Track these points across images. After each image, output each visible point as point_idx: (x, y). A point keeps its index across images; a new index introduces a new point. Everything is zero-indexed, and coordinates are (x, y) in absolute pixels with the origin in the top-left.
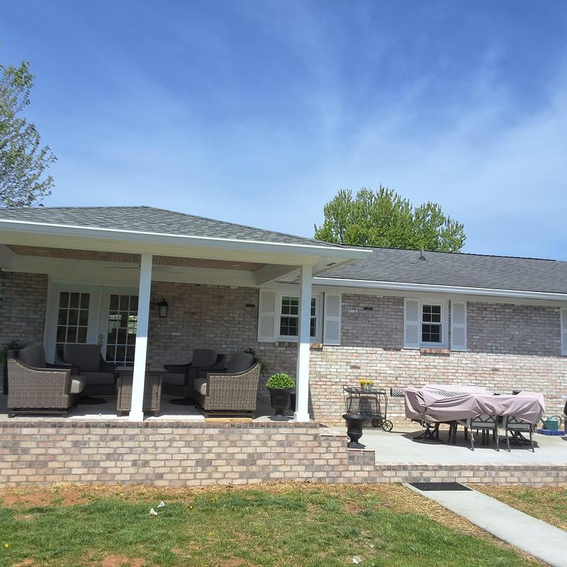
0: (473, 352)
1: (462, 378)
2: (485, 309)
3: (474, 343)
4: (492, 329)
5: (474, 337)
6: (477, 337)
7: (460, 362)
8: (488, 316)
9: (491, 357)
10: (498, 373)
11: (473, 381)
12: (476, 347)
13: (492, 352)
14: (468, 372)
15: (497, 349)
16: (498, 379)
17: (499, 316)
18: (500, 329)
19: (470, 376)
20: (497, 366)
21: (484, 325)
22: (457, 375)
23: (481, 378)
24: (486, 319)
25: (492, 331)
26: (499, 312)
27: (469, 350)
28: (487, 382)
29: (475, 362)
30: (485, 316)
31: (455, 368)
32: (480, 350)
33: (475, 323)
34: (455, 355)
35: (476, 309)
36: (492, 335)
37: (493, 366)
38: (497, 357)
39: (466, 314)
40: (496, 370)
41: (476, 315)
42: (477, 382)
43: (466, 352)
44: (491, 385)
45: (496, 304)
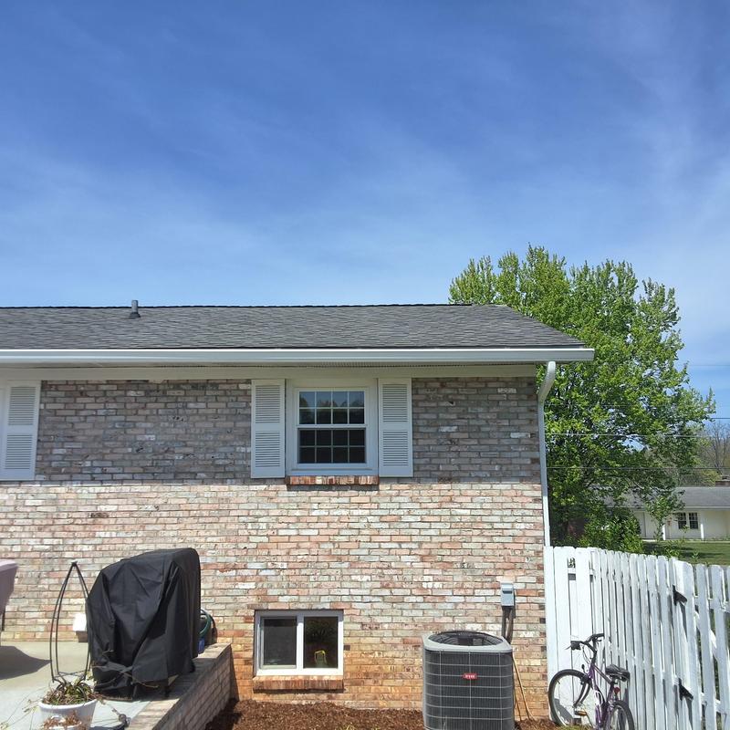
0: (50, 481)
1: (23, 535)
2: (82, 394)
3: (54, 464)
4: (95, 432)
5: (55, 451)
6: (61, 451)
7: (20, 503)
8: (88, 406)
9: (91, 489)
10: (105, 521)
11: (46, 541)
12: (58, 471)
13: (93, 480)
14: (37, 522)
15: (104, 473)
16: (102, 534)
17: (114, 406)
18: (113, 431)
19: (40, 530)
20: (102, 508)
21: (77, 427)
22: (12, 529)
23: (63, 534)
24: (83, 413)
25: (96, 436)
26: (114, 398)
27: (42, 477)
28: (78, 541)
29: (54, 502)
30: (82, 407)
31: (10, 516)
32: (65, 477)
33: (60, 422)
34: (10, 490)
35: (63, 394)
36: (95, 445)
37: (93, 509)
38: (103, 490)
39: (37, 407)
40: (100, 515)
41: (62, 406)
42: (55, 541)
43: (33, 482)
44: (85, 548)
45: (108, 382)
